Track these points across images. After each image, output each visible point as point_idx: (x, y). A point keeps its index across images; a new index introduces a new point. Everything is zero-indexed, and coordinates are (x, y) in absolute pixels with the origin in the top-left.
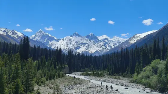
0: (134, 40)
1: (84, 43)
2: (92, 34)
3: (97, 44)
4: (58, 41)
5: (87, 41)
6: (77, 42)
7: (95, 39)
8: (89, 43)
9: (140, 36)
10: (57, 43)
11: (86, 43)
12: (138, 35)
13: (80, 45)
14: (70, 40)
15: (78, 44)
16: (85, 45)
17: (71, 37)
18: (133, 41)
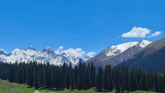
0: (111, 52)
1: (41, 58)
2: (48, 48)
3: (58, 59)
4: (9, 55)
5: (45, 55)
6: (33, 56)
7: (52, 53)
8: (48, 58)
9: (116, 48)
10: (8, 57)
11: (44, 58)
12: (113, 47)
13: (36, 60)
14: (24, 54)
15: (34, 58)
16: (42, 60)
17: (25, 52)
18: (110, 54)
